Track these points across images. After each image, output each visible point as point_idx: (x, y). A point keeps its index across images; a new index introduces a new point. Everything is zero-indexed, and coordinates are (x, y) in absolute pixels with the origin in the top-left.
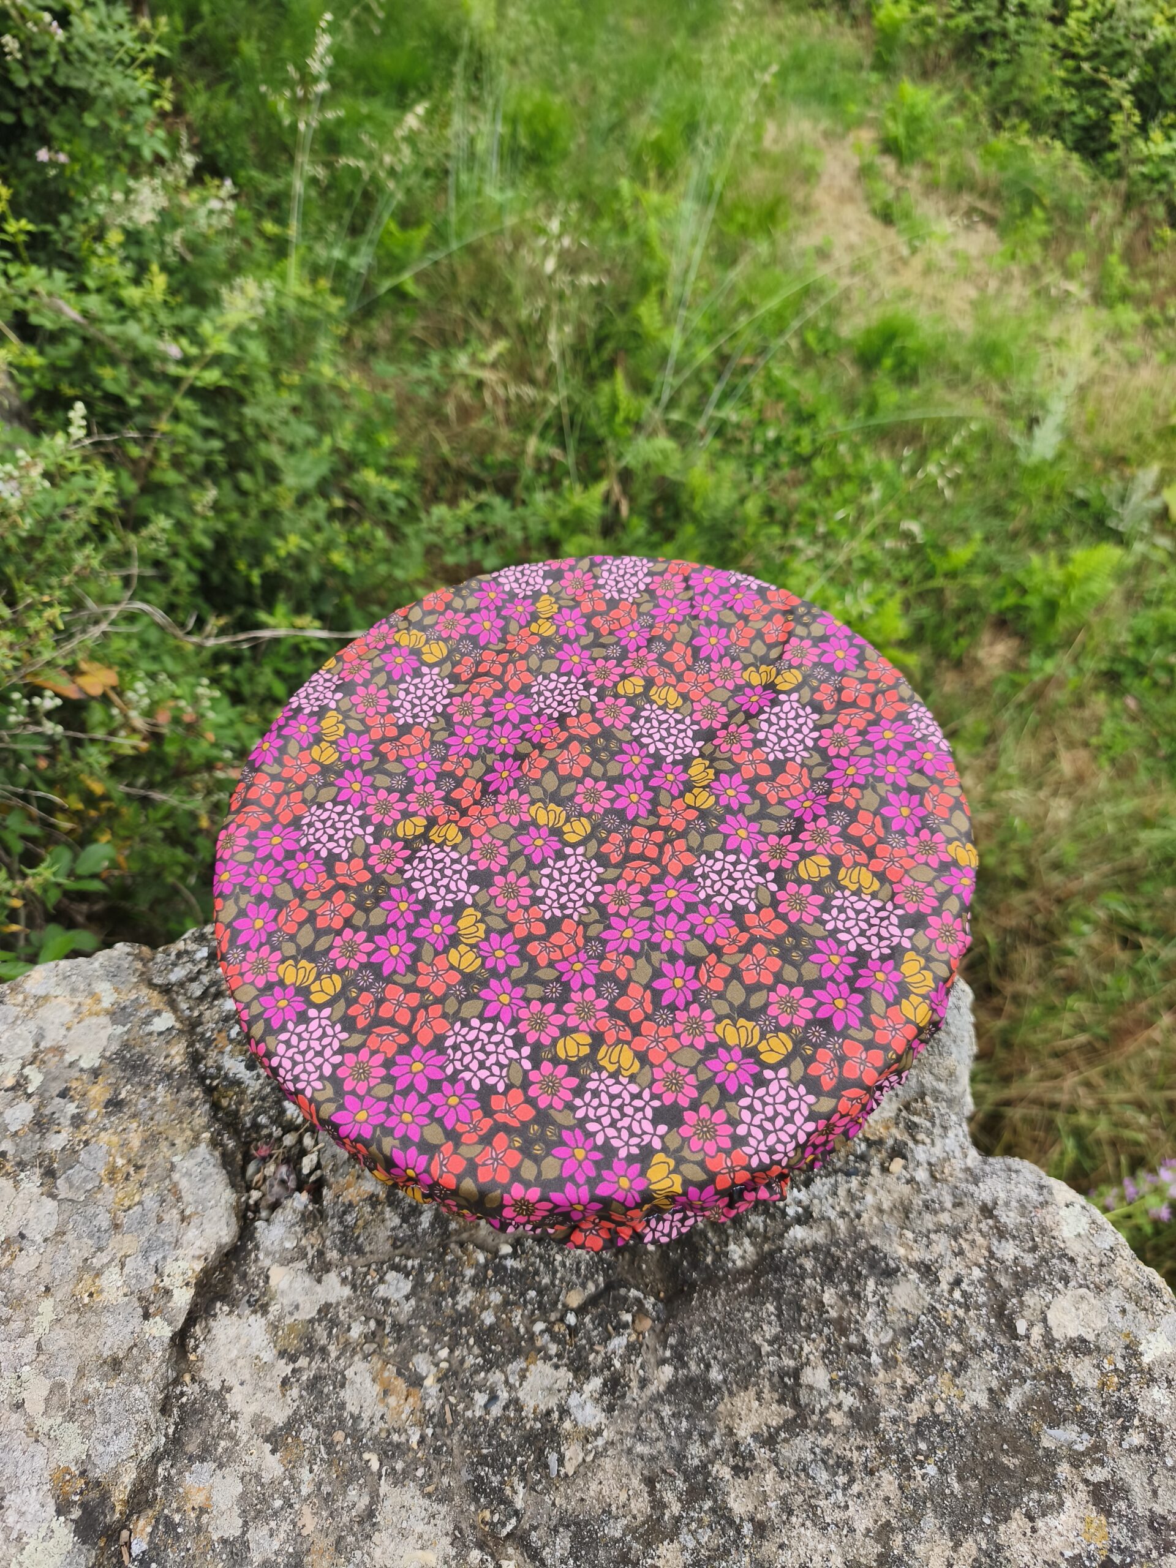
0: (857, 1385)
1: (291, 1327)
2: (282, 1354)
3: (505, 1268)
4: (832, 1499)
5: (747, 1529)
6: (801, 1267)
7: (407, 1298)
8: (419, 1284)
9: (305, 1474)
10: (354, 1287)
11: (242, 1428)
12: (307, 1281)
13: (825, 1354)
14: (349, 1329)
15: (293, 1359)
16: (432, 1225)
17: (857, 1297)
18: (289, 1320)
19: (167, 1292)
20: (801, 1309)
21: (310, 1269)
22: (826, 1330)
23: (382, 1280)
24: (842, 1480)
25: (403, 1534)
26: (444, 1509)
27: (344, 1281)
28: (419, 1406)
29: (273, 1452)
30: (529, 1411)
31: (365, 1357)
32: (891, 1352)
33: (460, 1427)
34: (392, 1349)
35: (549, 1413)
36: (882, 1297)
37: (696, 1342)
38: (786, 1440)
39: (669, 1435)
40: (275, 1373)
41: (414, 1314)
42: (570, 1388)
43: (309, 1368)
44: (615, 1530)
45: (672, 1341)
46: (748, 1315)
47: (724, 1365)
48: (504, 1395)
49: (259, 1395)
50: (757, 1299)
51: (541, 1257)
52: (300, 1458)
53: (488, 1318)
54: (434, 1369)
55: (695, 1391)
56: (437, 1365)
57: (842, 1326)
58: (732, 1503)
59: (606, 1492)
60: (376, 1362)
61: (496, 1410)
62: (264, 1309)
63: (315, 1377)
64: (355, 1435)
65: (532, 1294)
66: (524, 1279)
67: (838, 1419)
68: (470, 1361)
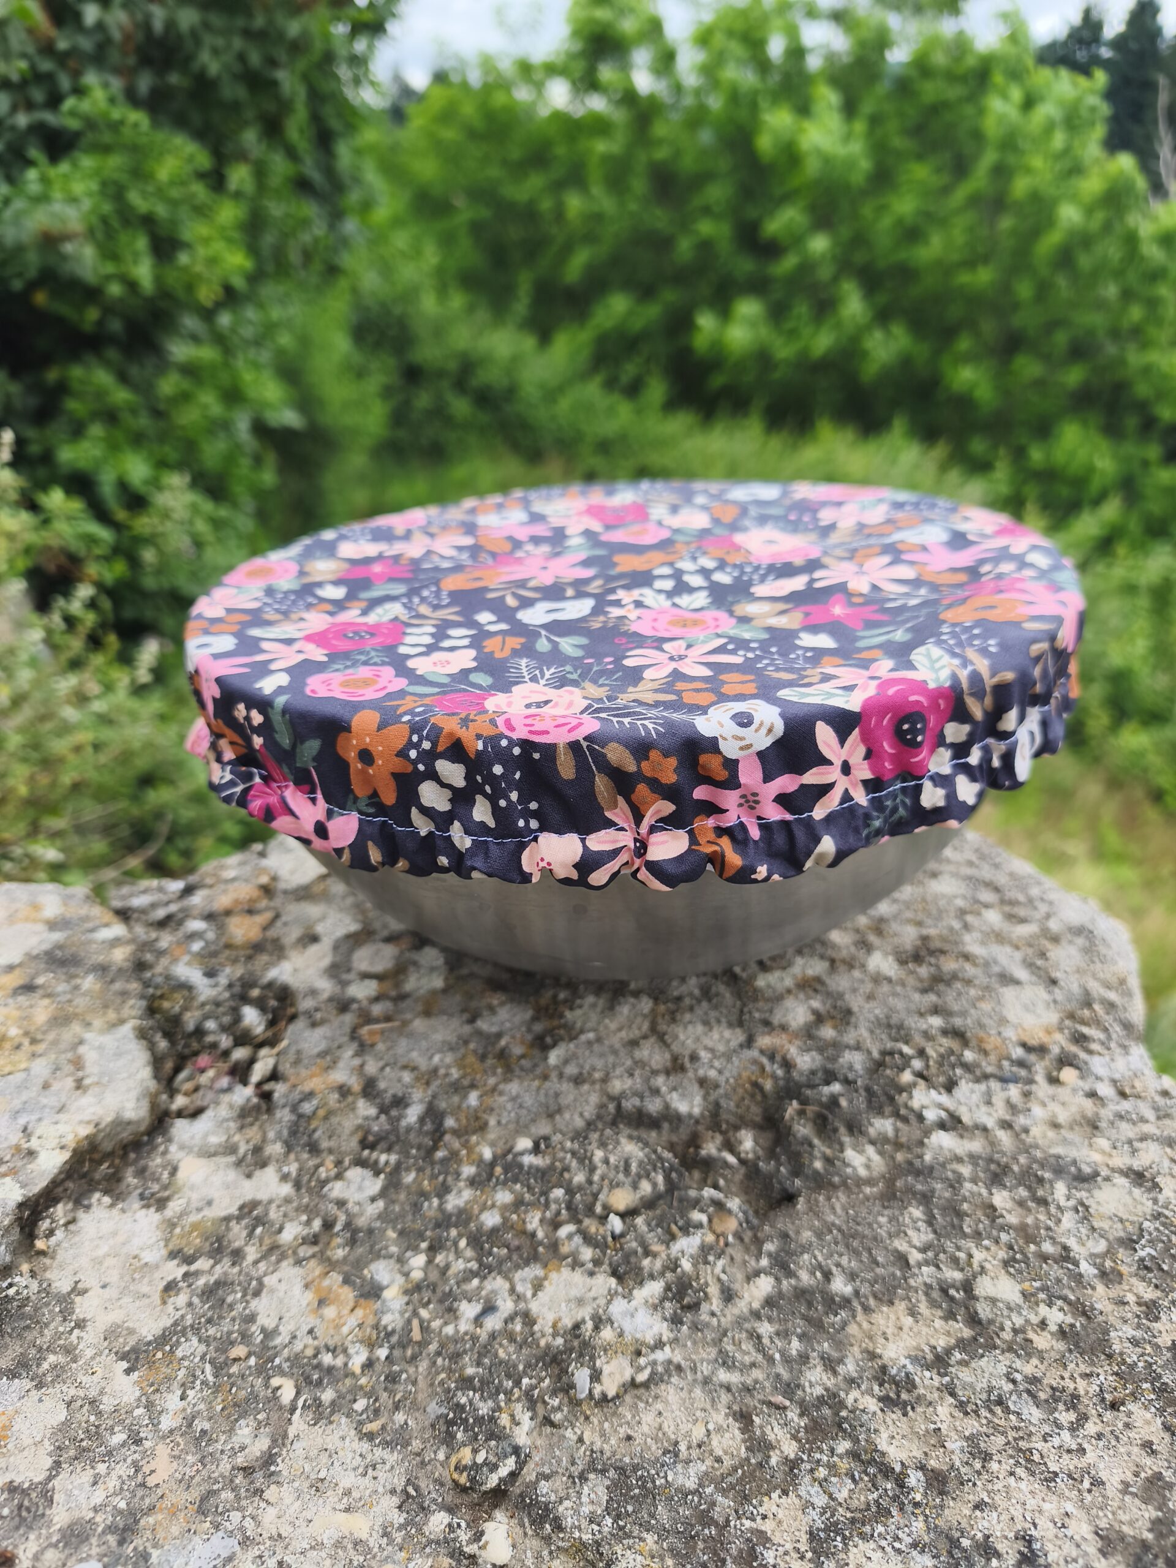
0: (1065, 1299)
1: (195, 1226)
2: (173, 1255)
3: (521, 1166)
4: (1056, 1441)
5: (915, 1479)
6: (954, 1172)
7: (373, 1200)
8: (393, 1184)
9: (172, 1402)
10: (298, 1185)
11: (88, 1341)
12: (232, 1175)
13: (1006, 1264)
14: (280, 1230)
15: (189, 1260)
16: (422, 1120)
17: (1043, 1202)
18: (194, 1218)
19: (31, 1154)
20: (960, 1215)
21: (239, 1163)
22: (1004, 1237)
23: (339, 1176)
24: (1066, 1417)
25: (318, 1486)
26: (392, 1457)
27: (285, 1178)
28: (371, 1320)
29: (128, 1372)
30: (543, 1325)
31: (299, 1262)
32: (1108, 1264)
33: (433, 1347)
34: (340, 1253)
35: (577, 1326)
36: (1082, 1204)
37: (806, 1248)
38: (962, 1363)
39: (771, 1360)
40: (157, 1275)
41: (381, 1216)
42: (612, 1296)
43: (210, 1272)
44: (687, 1478)
45: (770, 1247)
46: (883, 1220)
47: (852, 1276)
48: (506, 1306)
49: (126, 1300)
50: (896, 1204)
51: (574, 1154)
52: (169, 1379)
53: (491, 1219)
54: (400, 1280)
55: (810, 1305)
56: (406, 1275)
57: (1028, 1234)
58: (882, 1444)
59: (669, 1428)
60: (314, 1268)
61: (493, 1323)
62: (161, 1204)
63: (218, 1284)
64: (266, 1354)
65: (558, 1193)
66: (546, 1177)
67: (1042, 1341)
68: (459, 1266)
